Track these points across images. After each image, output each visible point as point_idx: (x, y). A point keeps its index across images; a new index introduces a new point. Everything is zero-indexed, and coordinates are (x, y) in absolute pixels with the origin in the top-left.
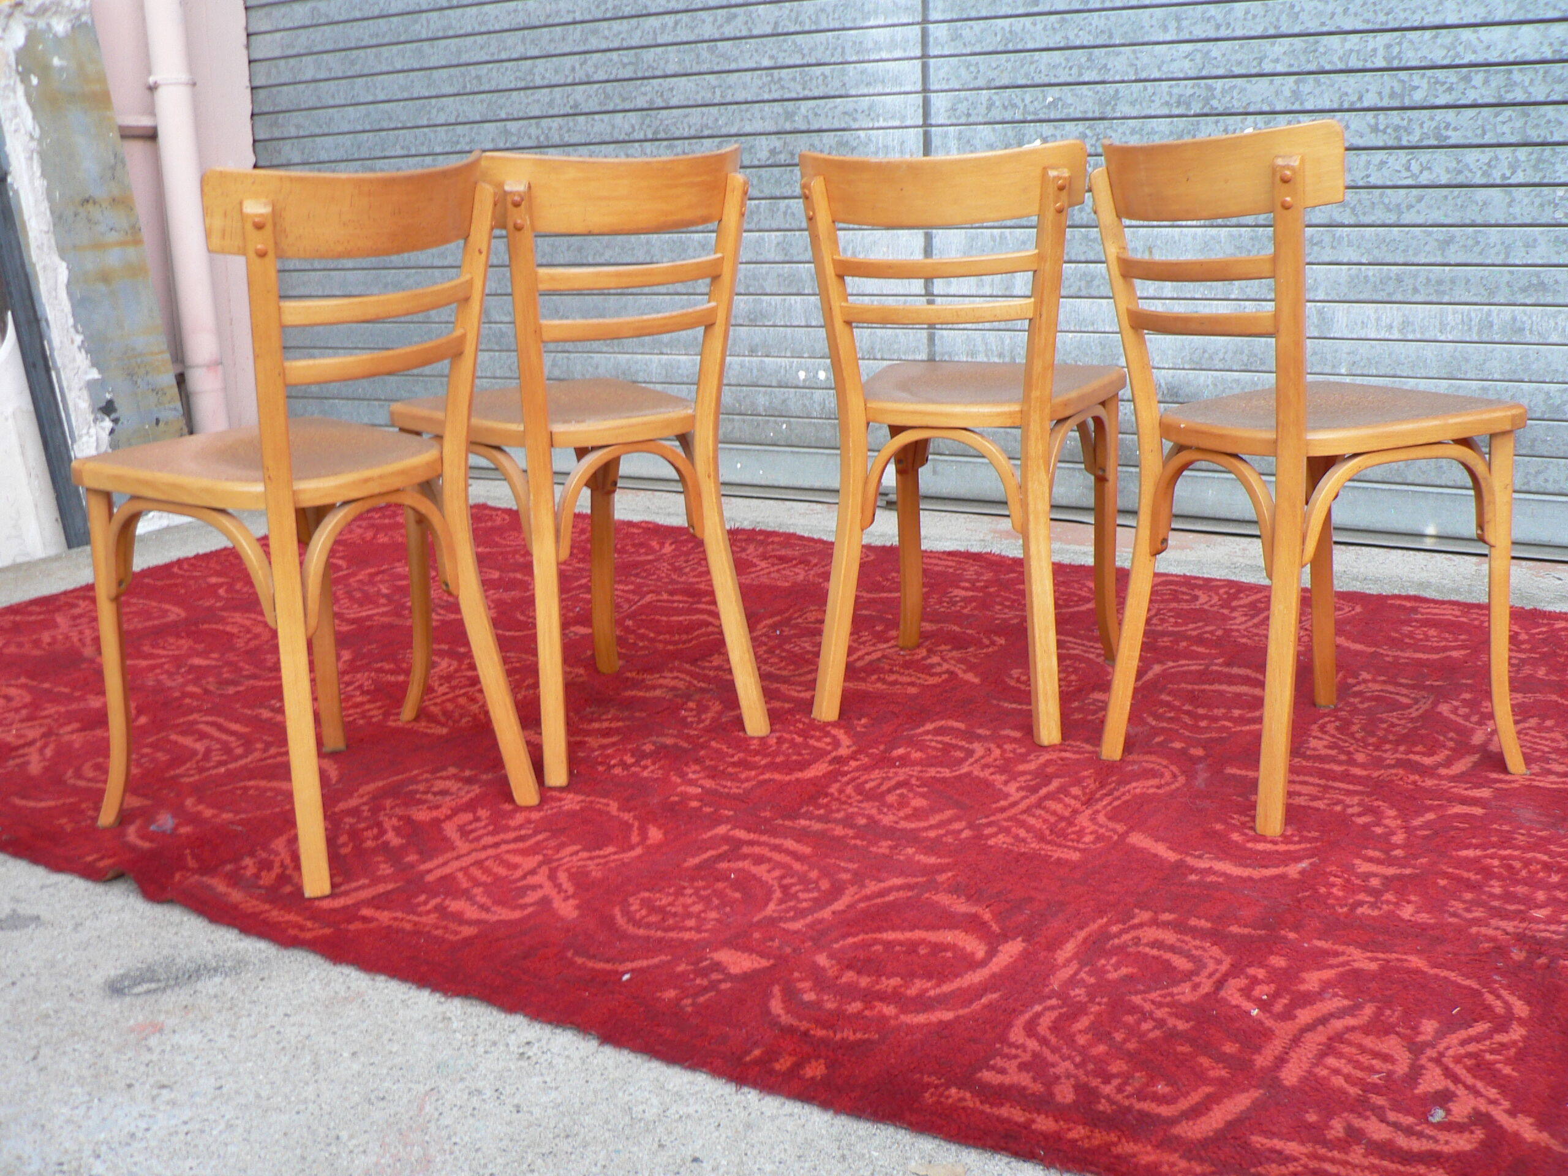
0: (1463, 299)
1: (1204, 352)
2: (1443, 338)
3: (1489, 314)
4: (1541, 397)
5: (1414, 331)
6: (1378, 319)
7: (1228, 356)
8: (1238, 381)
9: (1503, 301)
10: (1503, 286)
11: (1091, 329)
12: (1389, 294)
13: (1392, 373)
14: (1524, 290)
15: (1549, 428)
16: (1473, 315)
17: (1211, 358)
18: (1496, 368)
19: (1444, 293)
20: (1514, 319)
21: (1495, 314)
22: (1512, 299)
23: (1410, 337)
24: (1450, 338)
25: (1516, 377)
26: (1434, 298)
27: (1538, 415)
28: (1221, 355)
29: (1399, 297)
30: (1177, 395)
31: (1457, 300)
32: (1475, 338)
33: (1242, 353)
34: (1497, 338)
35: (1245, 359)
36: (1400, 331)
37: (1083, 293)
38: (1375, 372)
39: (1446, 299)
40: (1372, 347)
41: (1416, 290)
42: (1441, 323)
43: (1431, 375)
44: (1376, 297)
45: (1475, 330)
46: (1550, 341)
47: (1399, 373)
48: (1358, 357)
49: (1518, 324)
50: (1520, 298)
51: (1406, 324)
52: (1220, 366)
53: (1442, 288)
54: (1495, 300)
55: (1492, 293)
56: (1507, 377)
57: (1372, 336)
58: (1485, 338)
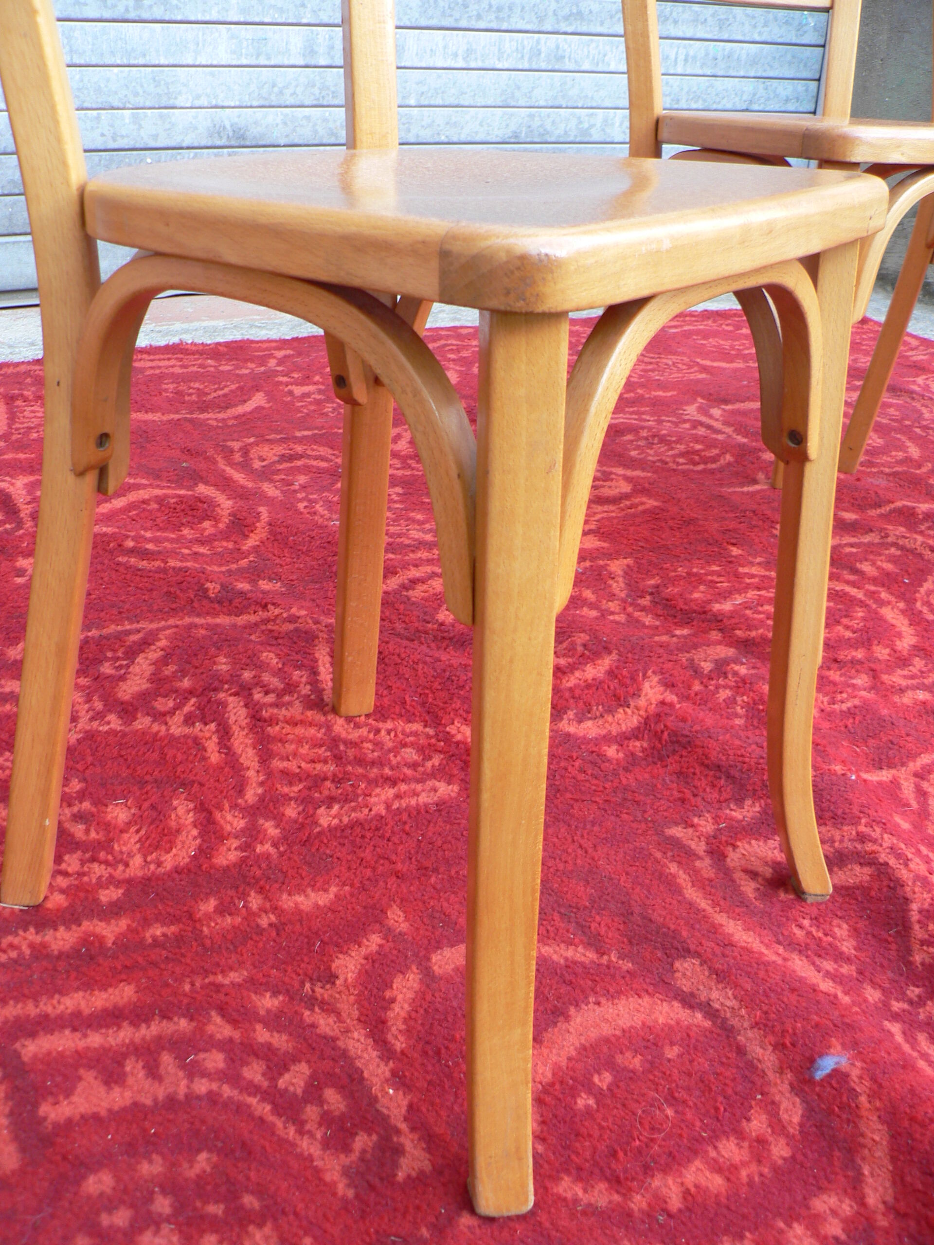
0: (519, 26)
1: (274, 86)
2: (499, 66)
3: (538, 42)
4: (573, 123)
5: (476, 59)
6: (445, 47)
7: (299, 90)
8: (308, 118)
9: (550, 29)
10: (551, 13)
11: (141, 61)
12: (456, 20)
13: (456, 102)
14: (566, 18)
15: (579, 150)
16: (526, 43)
17: (281, 93)
18: (541, 96)
19: (503, 20)
20: (558, 47)
21: (543, 42)
22: (557, 27)
23: (473, 65)
24: (506, 66)
25: (557, 104)
26: (494, 25)
27: (571, 139)
28: (291, 91)
29: (463, 24)
30: (243, 137)
31: (513, 27)
32: (527, 66)
33: (314, 86)
34: (543, 66)
35: (316, 91)
36: (464, 59)
37: (132, 15)
38: (441, 103)
39: (504, 26)
40: (439, 77)
41: (479, 17)
42: (499, 50)
43: (489, 103)
44: (445, 23)
45: (526, 57)
46: (583, 68)
47: (462, 103)
48: (425, 89)
49: (560, 52)
50: (564, 27)
51: (469, 51)
52: (291, 101)
53: (501, 15)
54: (544, 29)
55: (541, 20)
56: (550, 104)
57: (439, 64)
58: (534, 66)
